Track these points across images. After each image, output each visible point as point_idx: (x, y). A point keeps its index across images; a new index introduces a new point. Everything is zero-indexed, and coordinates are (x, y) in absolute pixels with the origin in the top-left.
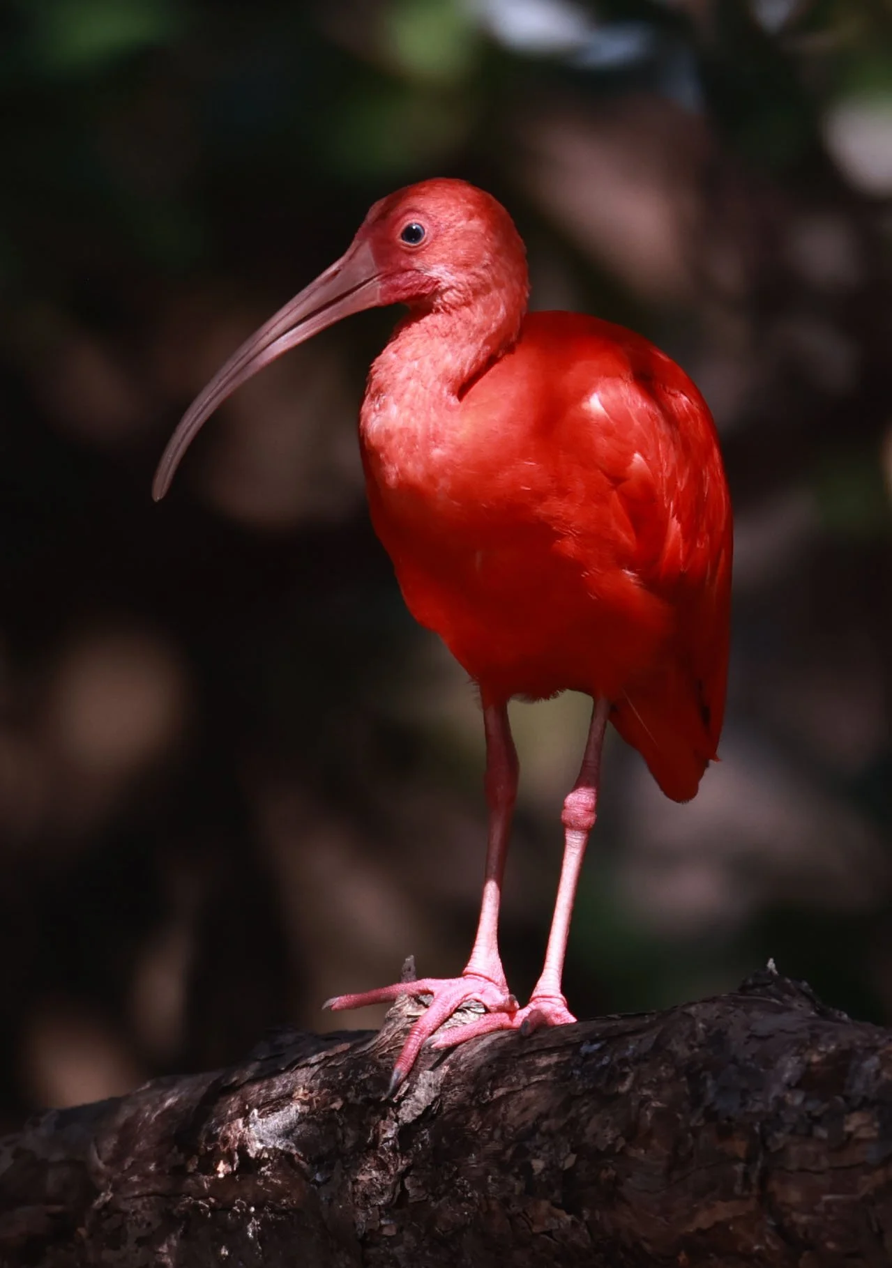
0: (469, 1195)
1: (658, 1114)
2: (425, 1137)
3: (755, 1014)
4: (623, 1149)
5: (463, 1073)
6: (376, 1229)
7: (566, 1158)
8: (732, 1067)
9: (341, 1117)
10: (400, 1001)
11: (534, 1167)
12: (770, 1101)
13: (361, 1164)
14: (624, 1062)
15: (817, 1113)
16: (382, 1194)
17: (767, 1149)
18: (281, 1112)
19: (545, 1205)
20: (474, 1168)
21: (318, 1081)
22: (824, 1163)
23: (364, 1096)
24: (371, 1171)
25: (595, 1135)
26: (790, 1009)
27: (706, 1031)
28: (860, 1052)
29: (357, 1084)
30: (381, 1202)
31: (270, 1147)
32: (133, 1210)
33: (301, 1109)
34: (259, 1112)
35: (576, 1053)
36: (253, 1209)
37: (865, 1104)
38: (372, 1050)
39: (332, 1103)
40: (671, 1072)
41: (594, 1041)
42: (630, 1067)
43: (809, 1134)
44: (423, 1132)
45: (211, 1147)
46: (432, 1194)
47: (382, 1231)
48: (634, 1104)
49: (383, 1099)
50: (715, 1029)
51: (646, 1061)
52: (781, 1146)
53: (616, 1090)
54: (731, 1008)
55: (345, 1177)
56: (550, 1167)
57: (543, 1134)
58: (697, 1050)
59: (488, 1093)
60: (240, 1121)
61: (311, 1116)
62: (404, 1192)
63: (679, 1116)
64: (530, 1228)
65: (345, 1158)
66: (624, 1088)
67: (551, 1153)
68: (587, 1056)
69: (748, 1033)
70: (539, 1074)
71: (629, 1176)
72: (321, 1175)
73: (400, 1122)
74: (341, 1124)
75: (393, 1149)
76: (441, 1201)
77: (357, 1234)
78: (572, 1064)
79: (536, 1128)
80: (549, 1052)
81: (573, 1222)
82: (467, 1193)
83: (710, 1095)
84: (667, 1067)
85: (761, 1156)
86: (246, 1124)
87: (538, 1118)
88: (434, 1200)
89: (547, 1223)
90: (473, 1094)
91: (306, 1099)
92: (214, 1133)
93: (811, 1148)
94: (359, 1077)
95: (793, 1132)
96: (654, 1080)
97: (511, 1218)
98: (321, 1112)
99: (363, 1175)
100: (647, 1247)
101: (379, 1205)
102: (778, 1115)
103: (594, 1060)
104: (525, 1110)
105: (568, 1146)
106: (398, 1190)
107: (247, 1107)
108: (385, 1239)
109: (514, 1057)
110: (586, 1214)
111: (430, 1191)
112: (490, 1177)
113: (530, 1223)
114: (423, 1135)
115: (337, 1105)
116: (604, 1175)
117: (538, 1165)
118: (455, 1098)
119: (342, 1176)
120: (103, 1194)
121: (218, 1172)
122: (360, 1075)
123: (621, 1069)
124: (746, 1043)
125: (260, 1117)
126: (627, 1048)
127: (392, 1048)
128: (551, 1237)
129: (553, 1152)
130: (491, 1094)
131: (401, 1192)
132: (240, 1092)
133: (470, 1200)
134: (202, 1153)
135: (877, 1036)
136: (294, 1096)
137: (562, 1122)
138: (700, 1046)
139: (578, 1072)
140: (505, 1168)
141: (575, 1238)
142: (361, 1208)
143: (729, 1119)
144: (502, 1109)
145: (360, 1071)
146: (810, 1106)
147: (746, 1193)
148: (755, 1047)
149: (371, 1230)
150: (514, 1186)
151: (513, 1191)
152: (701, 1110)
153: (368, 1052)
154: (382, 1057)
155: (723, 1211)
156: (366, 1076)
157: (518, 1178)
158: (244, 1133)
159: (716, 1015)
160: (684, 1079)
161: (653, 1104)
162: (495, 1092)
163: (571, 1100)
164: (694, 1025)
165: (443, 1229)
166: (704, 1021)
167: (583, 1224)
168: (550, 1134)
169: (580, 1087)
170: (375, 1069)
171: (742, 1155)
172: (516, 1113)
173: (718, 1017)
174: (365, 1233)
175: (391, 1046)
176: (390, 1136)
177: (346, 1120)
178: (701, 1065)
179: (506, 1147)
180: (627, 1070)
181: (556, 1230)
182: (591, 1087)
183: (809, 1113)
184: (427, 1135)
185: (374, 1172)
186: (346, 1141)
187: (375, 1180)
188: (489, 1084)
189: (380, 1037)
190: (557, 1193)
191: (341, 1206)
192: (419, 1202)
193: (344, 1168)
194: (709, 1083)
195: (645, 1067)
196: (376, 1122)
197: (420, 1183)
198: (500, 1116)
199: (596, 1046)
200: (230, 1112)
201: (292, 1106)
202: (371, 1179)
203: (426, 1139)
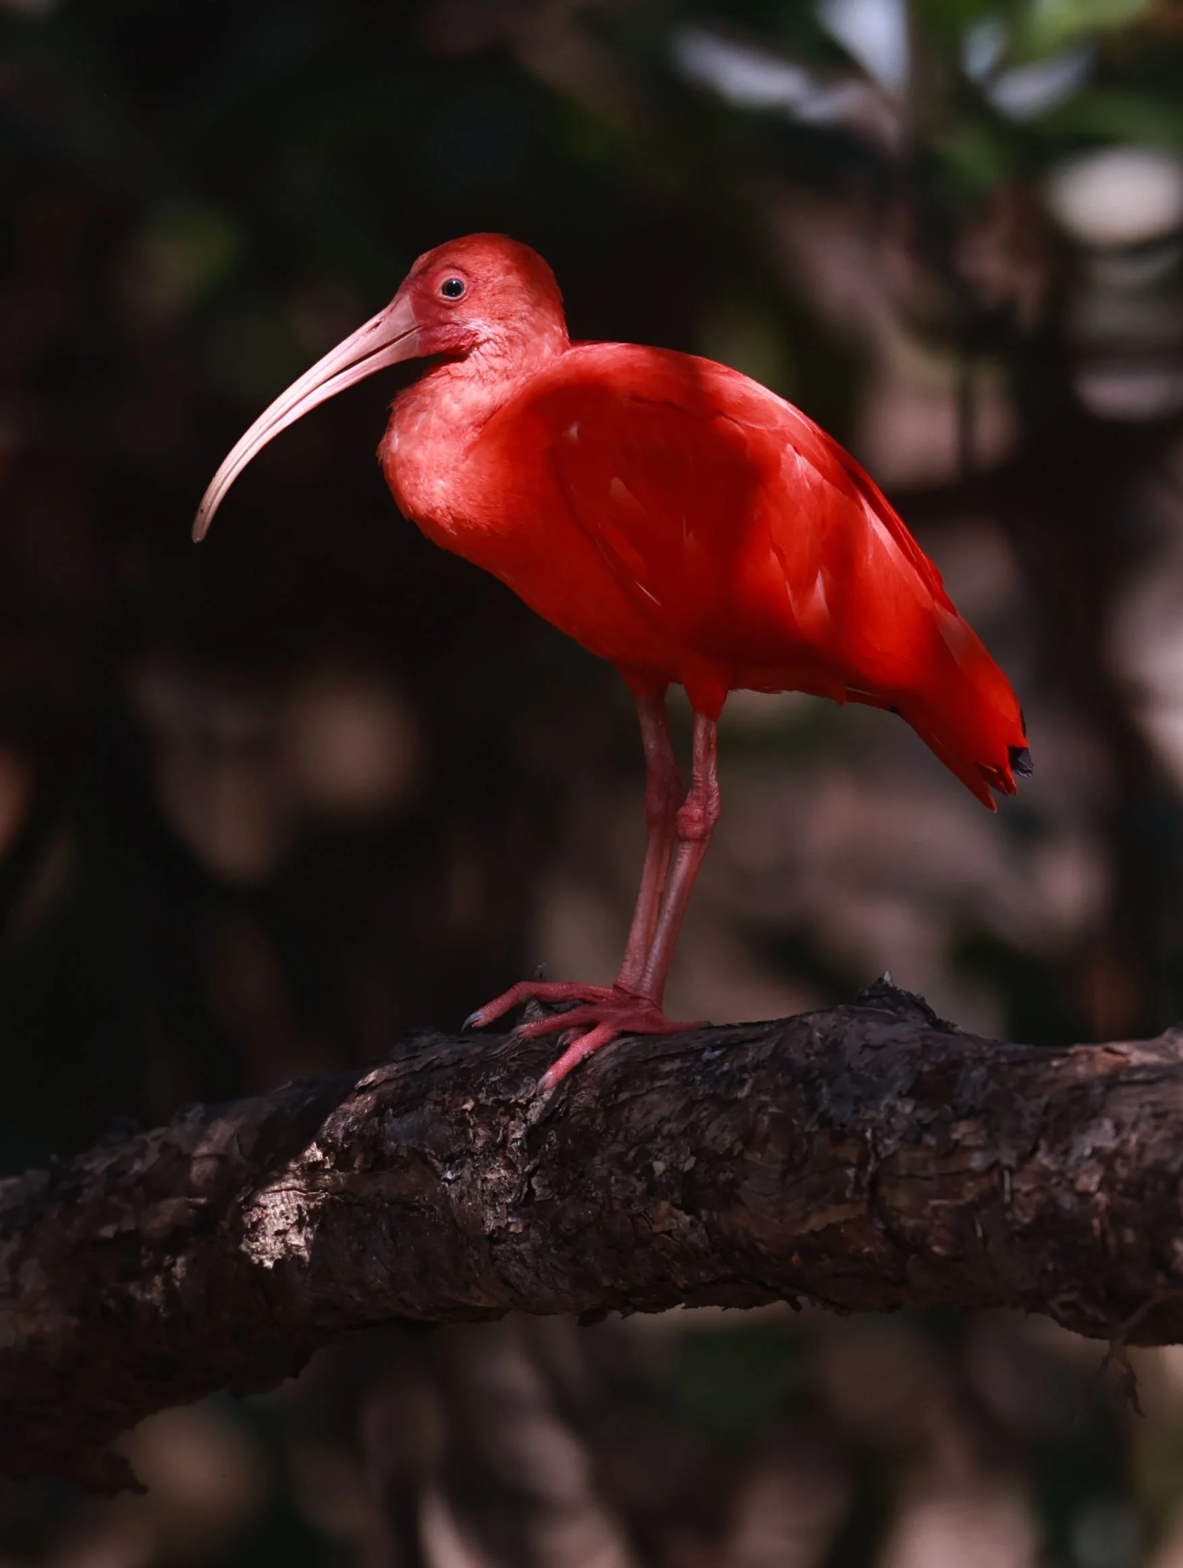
0: (593, 1194)
1: (775, 1119)
2: (552, 1138)
3: (871, 1025)
4: (741, 1153)
5: (589, 1076)
6: (503, 1226)
7: (684, 1162)
8: (846, 1075)
9: (472, 1117)
10: (531, 1006)
11: (655, 1169)
12: (882, 1108)
13: (490, 1163)
14: (743, 1069)
15: (926, 1122)
16: (510, 1192)
17: (877, 1154)
18: (415, 1112)
19: (665, 1205)
20: (599, 1169)
21: (451, 1083)
22: (932, 1168)
23: (495, 1098)
24: (499, 1170)
25: (714, 1139)
26: (904, 1021)
27: (822, 1040)
28: (969, 1062)
29: (488, 1086)
30: (509, 1200)
31: (405, 1145)
32: (272, 1205)
33: (434, 1109)
34: (393, 1111)
35: (698, 1059)
36: (387, 1205)
37: (971, 1113)
38: (503, 1053)
39: (463, 1104)
40: (789, 1079)
41: (714, 1049)
42: (749, 1073)
43: (918, 1141)
44: (550, 1133)
45: (346, 1144)
46: (558, 1193)
47: (509, 1228)
48: (752, 1110)
49: (513, 1101)
50: (831, 1039)
51: (764, 1068)
52: (890, 1152)
53: (734, 1096)
54: (847, 1018)
55: (475, 1176)
56: (671, 1169)
57: (663, 1138)
58: (812, 1058)
59: (613, 1096)
60: (376, 1119)
61: (443, 1117)
62: (531, 1190)
63: (795, 1121)
64: (651, 1228)
65: (475, 1157)
66: (743, 1093)
67: (671, 1156)
68: (709, 1062)
69: (862, 1043)
70: (663, 1079)
71: (746, 1178)
72: (452, 1174)
73: (528, 1123)
74: (472, 1124)
75: (521, 1148)
76: (567, 1201)
77: (485, 1231)
78: (693, 1070)
79: (658, 1131)
80: (673, 1057)
81: (691, 1223)
82: (591, 1192)
83: (825, 1102)
84: (783, 1075)
85: (872, 1161)
86: (381, 1123)
87: (660, 1121)
88: (559, 1199)
89: (667, 1223)
90: (599, 1096)
91: (439, 1099)
92: (351, 1131)
93: (919, 1154)
94: (490, 1079)
95: (902, 1139)
96: (772, 1087)
97: (632, 1217)
98: (454, 1113)
99: (492, 1173)
100: (762, 1248)
101: (506, 1203)
102: (888, 1122)
103: (714, 1067)
104: (648, 1113)
105: (689, 1149)
106: (525, 1189)
107: (383, 1106)
108: (512, 1236)
109: (639, 1062)
110: (704, 1213)
111: (556, 1190)
112: (613, 1179)
113: (650, 1221)
114: (551, 1136)
115: (468, 1106)
116: (722, 1177)
117: (659, 1166)
118: (581, 1101)
119: (472, 1173)
120: (243, 1188)
121: (355, 1169)
122: (491, 1077)
123: (740, 1075)
124: (861, 1053)
125: (395, 1116)
126: (747, 1056)
127: (522, 1052)
128: (672, 1237)
129: (674, 1155)
130: (616, 1097)
131: (527, 1191)
132: (376, 1091)
133: (593, 1200)
134: (339, 1150)
135: (985, 1048)
136: (428, 1096)
137: (682, 1127)
138: (817, 1054)
139: (699, 1078)
140: (628, 1170)
141: (693, 1237)
142: (490, 1206)
143: (843, 1125)
144: (626, 1113)
145: (491, 1074)
146: (920, 1113)
147: (857, 1197)
148: (869, 1056)
149: (499, 1227)
150: (635, 1188)
151: (634, 1192)
152: (816, 1116)
153: (499, 1055)
154: (513, 1060)
155: (836, 1214)
156: (497, 1078)
157: (640, 1180)
158: (380, 1130)
159: (832, 1025)
160: (800, 1086)
161: (772, 1110)
162: (620, 1095)
163: (691, 1105)
164: (811, 1035)
165: (568, 1227)
166: (821, 1030)
167: (701, 1225)
168: (671, 1137)
169: (701, 1092)
170: (505, 1072)
171: (854, 1161)
172: (640, 1115)
173: (834, 1027)
174: (493, 1230)
175: (521, 1050)
176: (519, 1137)
177: (477, 1121)
178: (816, 1073)
179: (629, 1149)
180: (746, 1076)
181: (675, 1230)
182: (711, 1092)
183: (919, 1121)
184: (555, 1134)
185: (502, 1171)
186: (477, 1141)
187: (503, 1179)
188: (615, 1087)
189: (511, 1041)
190: (677, 1195)
191: (470, 1204)
192: (545, 1200)
193: (473, 1167)
194: (824, 1090)
195: (763, 1073)
196: (505, 1123)
197: (546, 1182)
198: (624, 1120)
199: (717, 1053)
200: (366, 1111)
201: (425, 1106)
202: (499, 1178)
203: (553, 1140)
